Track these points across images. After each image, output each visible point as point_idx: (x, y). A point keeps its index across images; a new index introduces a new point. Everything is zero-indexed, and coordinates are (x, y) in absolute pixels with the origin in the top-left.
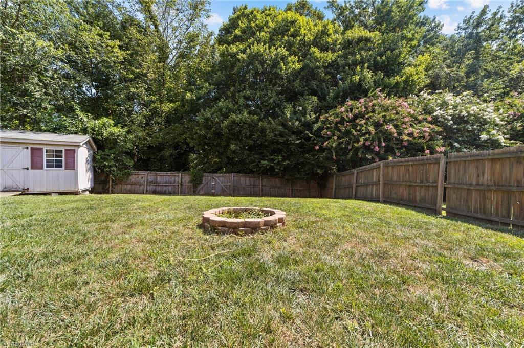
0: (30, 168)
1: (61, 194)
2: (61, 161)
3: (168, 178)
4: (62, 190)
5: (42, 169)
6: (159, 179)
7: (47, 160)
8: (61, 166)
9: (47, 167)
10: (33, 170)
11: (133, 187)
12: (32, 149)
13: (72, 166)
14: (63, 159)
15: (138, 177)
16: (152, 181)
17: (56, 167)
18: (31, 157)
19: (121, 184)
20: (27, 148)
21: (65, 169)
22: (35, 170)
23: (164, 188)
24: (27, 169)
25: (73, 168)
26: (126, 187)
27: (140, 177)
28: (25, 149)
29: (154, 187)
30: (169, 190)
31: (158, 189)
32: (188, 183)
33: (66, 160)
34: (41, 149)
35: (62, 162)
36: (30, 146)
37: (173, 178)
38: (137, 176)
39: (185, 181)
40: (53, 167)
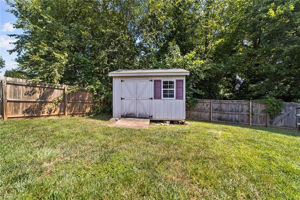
0: (153, 98)
1: (172, 122)
2: (173, 91)
3: (233, 107)
4: (173, 118)
5: (161, 99)
6: (224, 107)
7: (163, 90)
8: (172, 96)
9: (163, 97)
10: (155, 100)
11: (199, 113)
12: (155, 81)
13: (182, 96)
14: (175, 89)
15: (204, 105)
16: (217, 109)
17: (169, 97)
18: (154, 88)
19: (190, 110)
20: (152, 81)
21: (176, 99)
22: (156, 100)
23: (230, 116)
24: (152, 99)
25: (182, 97)
26: (193, 112)
27: (205, 104)
28: (151, 82)
29: (219, 114)
30: (235, 118)
31: (224, 116)
32: (261, 113)
33: (177, 90)
34: (160, 81)
35: (173, 93)
36: (154, 79)
37: (240, 107)
38: (202, 104)
39: (257, 110)
40: (167, 97)
